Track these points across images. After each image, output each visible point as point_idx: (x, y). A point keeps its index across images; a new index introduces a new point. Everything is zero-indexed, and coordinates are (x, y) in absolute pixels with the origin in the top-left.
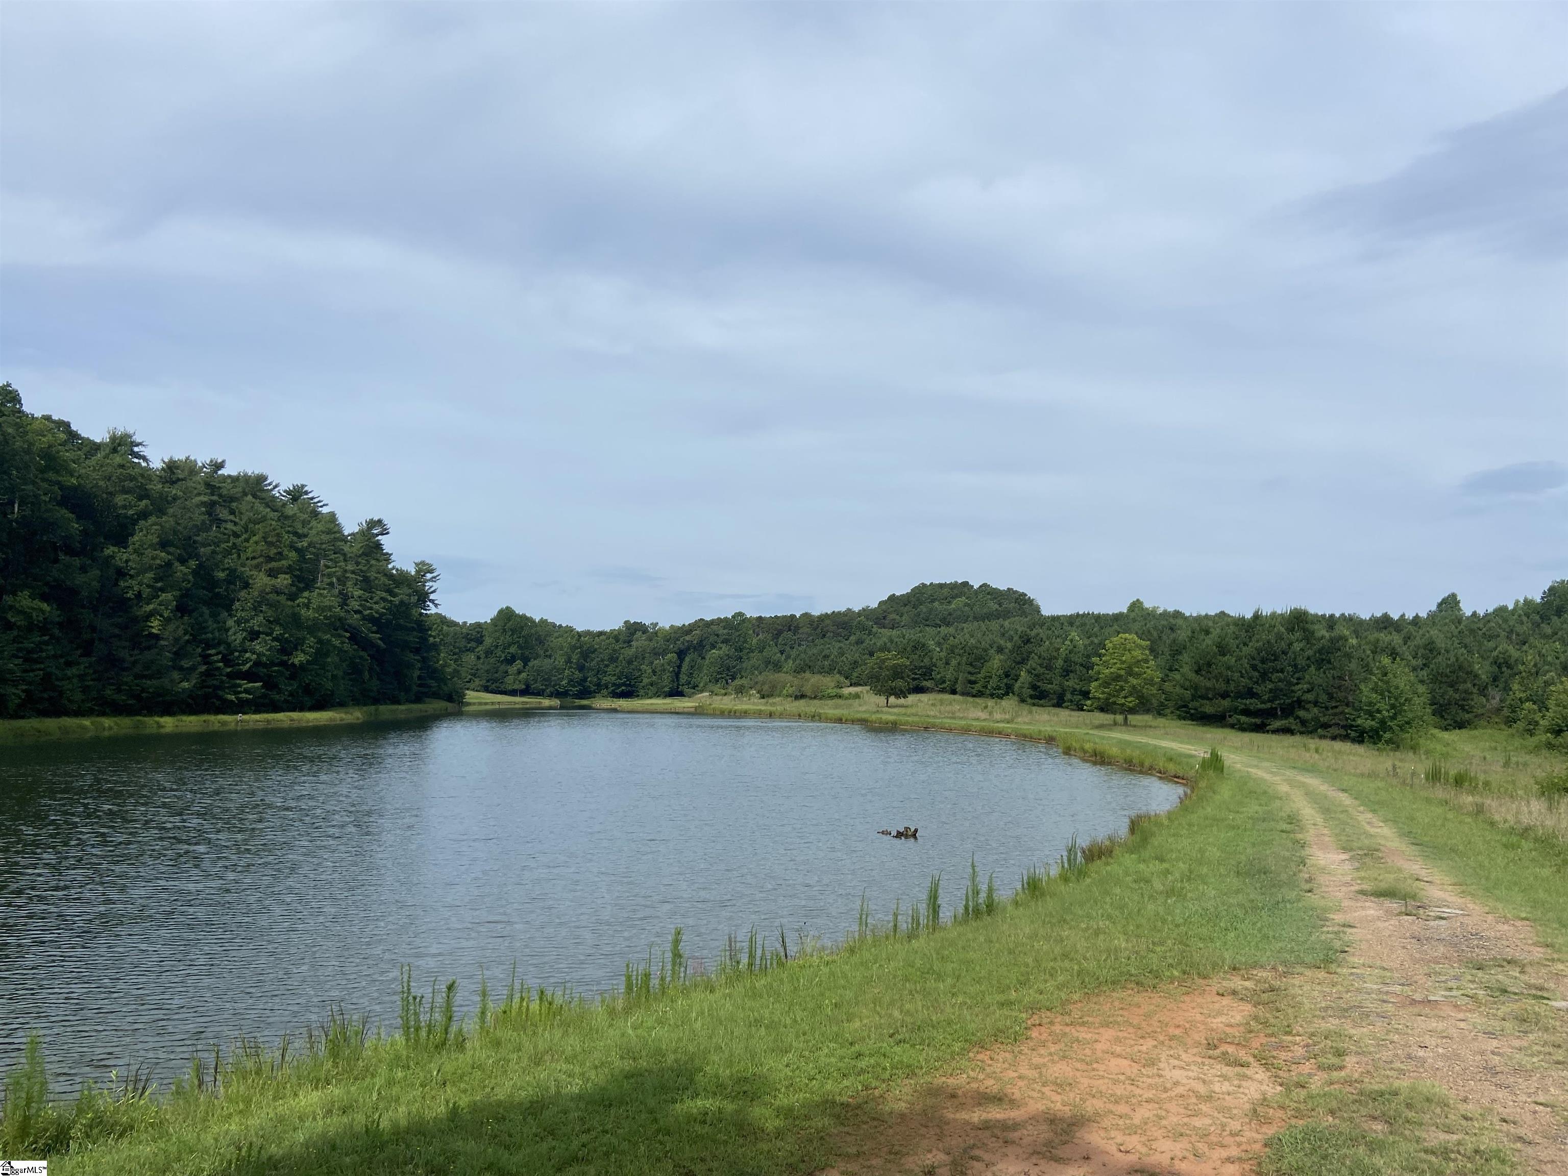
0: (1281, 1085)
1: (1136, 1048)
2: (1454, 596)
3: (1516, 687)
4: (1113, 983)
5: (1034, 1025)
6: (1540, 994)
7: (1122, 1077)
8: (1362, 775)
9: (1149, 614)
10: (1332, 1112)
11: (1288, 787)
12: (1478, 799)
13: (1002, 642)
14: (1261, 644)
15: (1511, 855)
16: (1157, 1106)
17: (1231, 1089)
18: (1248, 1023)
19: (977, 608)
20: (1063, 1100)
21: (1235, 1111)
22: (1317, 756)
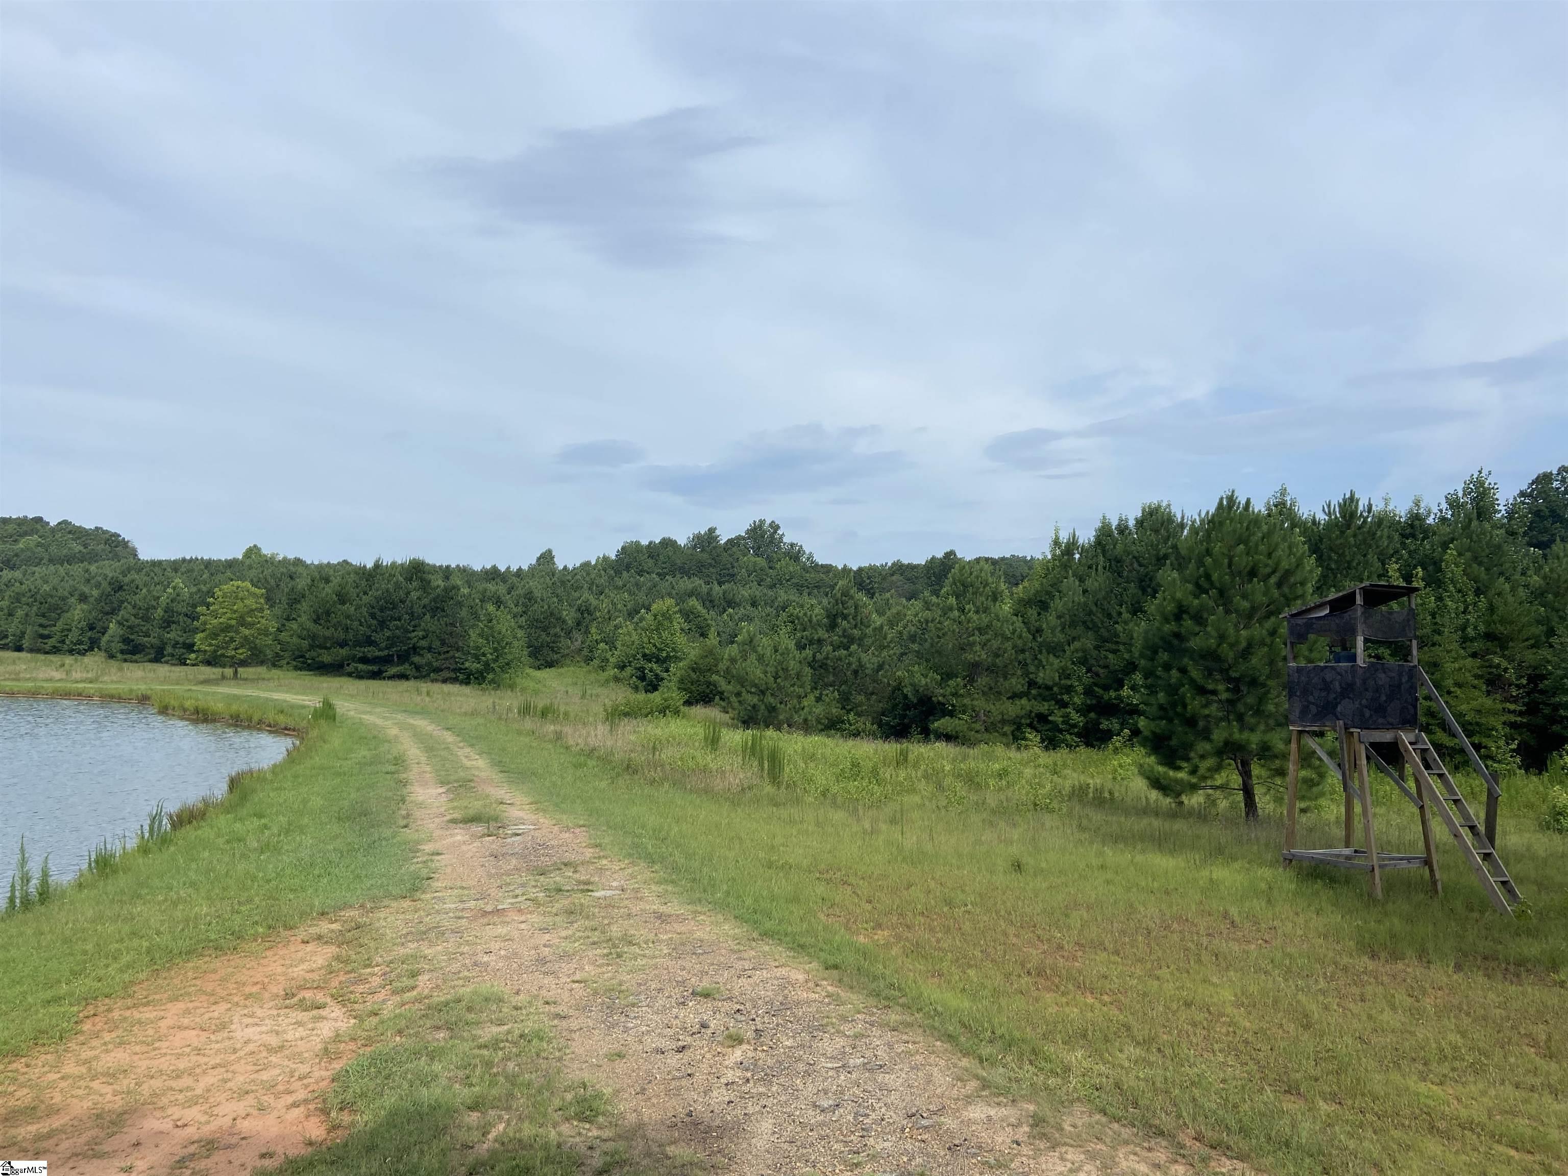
0: (355, 1018)
1: (207, 1016)
2: (549, 552)
3: (593, 630)
4: (188, 953)
5: (87, 1017)
6: (586, 887)
7: (188, 1050)
8: (466, 714)
9: (266, 561)
10: (400, 1032)
11: (397, 730)
12: (558, 728)
13: (86, 590)
14: (380, 592)
15: (579, 773)
16: (224, 1069)
17: (304, 1034)
18: (330, 965)
19: (53, 549)
20: (114, 1091)
21: (306, 1055)
22: (427, 699)
